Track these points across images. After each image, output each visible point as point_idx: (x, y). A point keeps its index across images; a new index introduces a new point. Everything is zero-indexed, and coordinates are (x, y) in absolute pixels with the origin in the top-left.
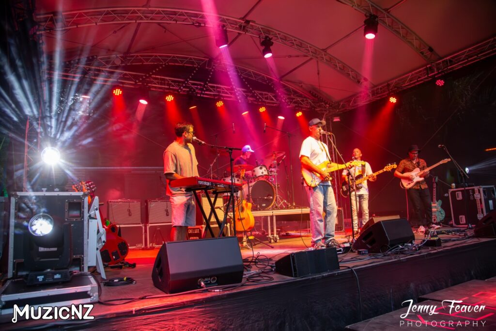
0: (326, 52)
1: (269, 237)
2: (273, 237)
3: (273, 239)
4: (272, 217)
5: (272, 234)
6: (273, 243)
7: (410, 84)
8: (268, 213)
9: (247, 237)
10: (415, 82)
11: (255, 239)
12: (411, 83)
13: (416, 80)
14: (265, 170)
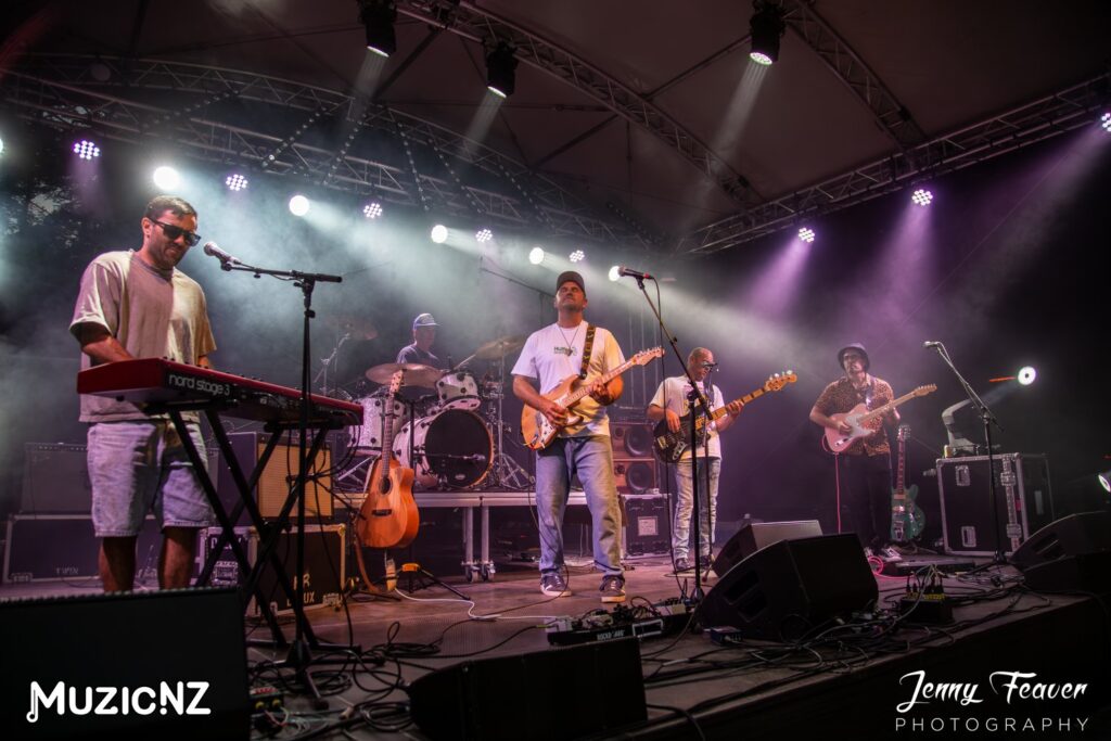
0: (650, 101)
1: (469, 566)
2: (478, 566)
3: (479, 572)
4: (478, 511)
5: (478, 556)
6: (479, 582)
7: (851, 199)
8: (469, 499)
9: (398, 566)
10: (862, 195)
11: (419, 570)
12: (853, 194)
13: (865, 190)
14: (471, 385)
